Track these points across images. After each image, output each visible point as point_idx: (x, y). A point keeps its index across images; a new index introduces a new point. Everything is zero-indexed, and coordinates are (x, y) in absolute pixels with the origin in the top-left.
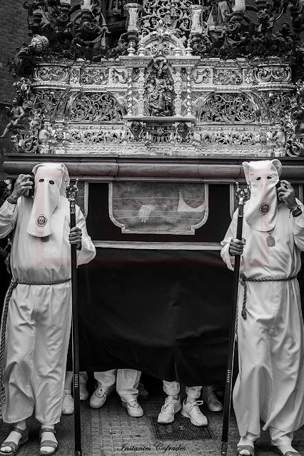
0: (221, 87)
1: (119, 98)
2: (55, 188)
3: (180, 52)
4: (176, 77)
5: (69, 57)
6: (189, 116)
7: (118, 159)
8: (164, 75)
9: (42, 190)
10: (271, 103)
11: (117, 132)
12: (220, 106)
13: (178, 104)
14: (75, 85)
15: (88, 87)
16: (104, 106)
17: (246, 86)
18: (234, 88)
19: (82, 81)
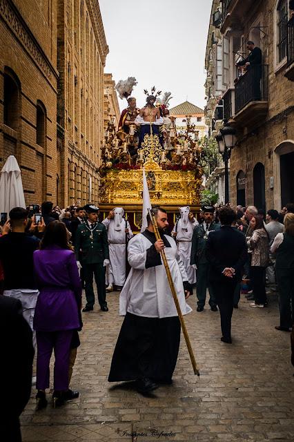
0: (171, 181)
1: (136, 184)
2: (121, 216)
3: (158, 169)
4: (156, 177)
5: (119, 169)
6: (161, 191)
7: (137, 205)
8: (153, 176)
9: (118, 217)
10: (188, 186)
11: (135, 195)
12: (172, 187)
13: (157, 185)
14: (121, 179)
15: (125, 180)
16: (130, 186)
17: (180, 180)
18: (176, 181)
19: (123, 177)
